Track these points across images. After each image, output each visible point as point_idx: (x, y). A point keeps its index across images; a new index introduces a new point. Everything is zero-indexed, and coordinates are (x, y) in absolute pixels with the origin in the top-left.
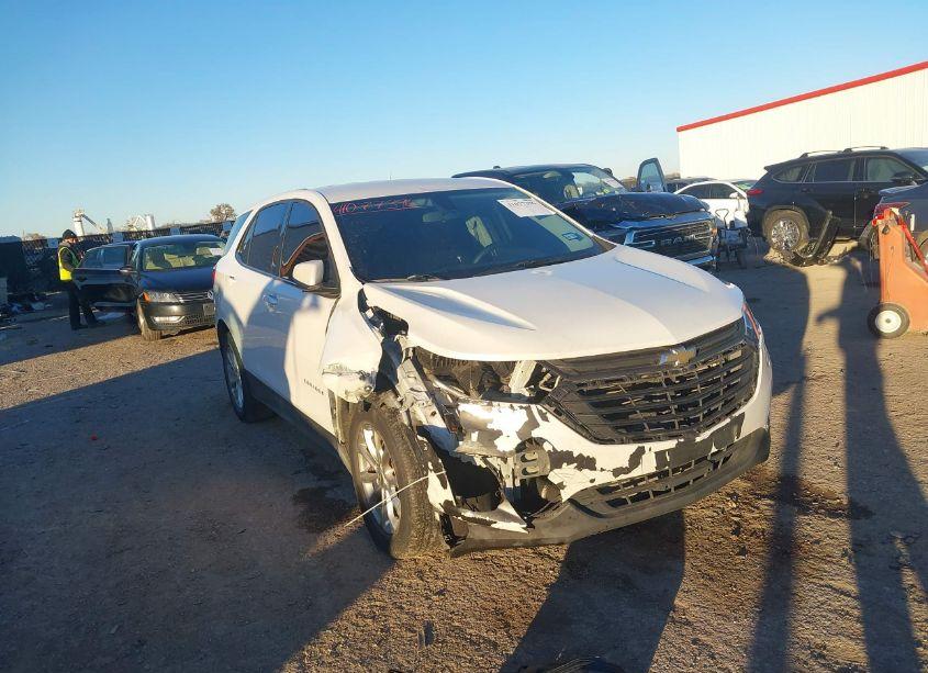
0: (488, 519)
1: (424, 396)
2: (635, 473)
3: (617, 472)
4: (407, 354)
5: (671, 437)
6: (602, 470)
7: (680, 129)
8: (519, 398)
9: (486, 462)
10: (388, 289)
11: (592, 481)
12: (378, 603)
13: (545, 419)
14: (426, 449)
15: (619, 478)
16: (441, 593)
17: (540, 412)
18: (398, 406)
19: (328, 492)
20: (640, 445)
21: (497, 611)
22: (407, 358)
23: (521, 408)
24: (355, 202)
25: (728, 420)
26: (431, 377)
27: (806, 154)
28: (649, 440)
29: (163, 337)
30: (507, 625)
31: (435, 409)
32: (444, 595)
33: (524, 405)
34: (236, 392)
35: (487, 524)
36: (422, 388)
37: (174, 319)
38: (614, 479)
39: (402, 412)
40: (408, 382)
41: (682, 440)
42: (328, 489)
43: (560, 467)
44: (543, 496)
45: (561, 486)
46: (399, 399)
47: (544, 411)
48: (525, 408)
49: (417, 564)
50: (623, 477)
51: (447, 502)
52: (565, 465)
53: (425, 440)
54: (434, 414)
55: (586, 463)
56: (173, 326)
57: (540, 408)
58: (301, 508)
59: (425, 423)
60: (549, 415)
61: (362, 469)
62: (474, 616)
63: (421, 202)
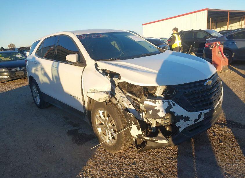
0: (155, 140)
1: (126, 98)
2: (199, 121)
3: (195, 121)
4: (117, 85)
5: (208, 109)
6: (191, 121)
7: (143, 25)
8: (160, 98)
9: (147, 120)
10: (106, 63)
11: (188, 125)
12: (114, 170)
13: (174, 105)
14: (132, 117)
15: (195, 123)
16: (134, 164)
17: (172, 103)
18: (117, 103)
19: (79, 131)
20: (201, 112)
21: (157, 169)
22: (117, 86)
23: (166, 102)
24: (85, 35)
25: (219, 102)
26: (125, 92)
27: (182, 31)
28: (203, 110)
29: (2, 83)
30: (162, 174)
31: (130, 103)
32: (135, 164)
33: (167, 101)
34: (37, 99)
35: (154, 141)
36: (124, 96)
37: (6, 77)
38: (194, 123)
39: (119, 104)
40: (119, 94)
41: (210, 109)
42: (78, 129)
43: (179, 121)
44: (167, 130)
45: (180, 127)
46: (117, 100)
47: (174, 102)
48: (168, 102)
49: (120, 154)
50: (196, 122)
51: (139, 135)
52: (181, 120)
53: (132, 114)
54: (130, 105)
55: (187, 119)
56: (6, 79)
57: (172, 101)
58: (71, 137)
59: (128, 108)
60: (175, 104)
61: (97, 123)
62: (150, 172)
63: (104, 35)
